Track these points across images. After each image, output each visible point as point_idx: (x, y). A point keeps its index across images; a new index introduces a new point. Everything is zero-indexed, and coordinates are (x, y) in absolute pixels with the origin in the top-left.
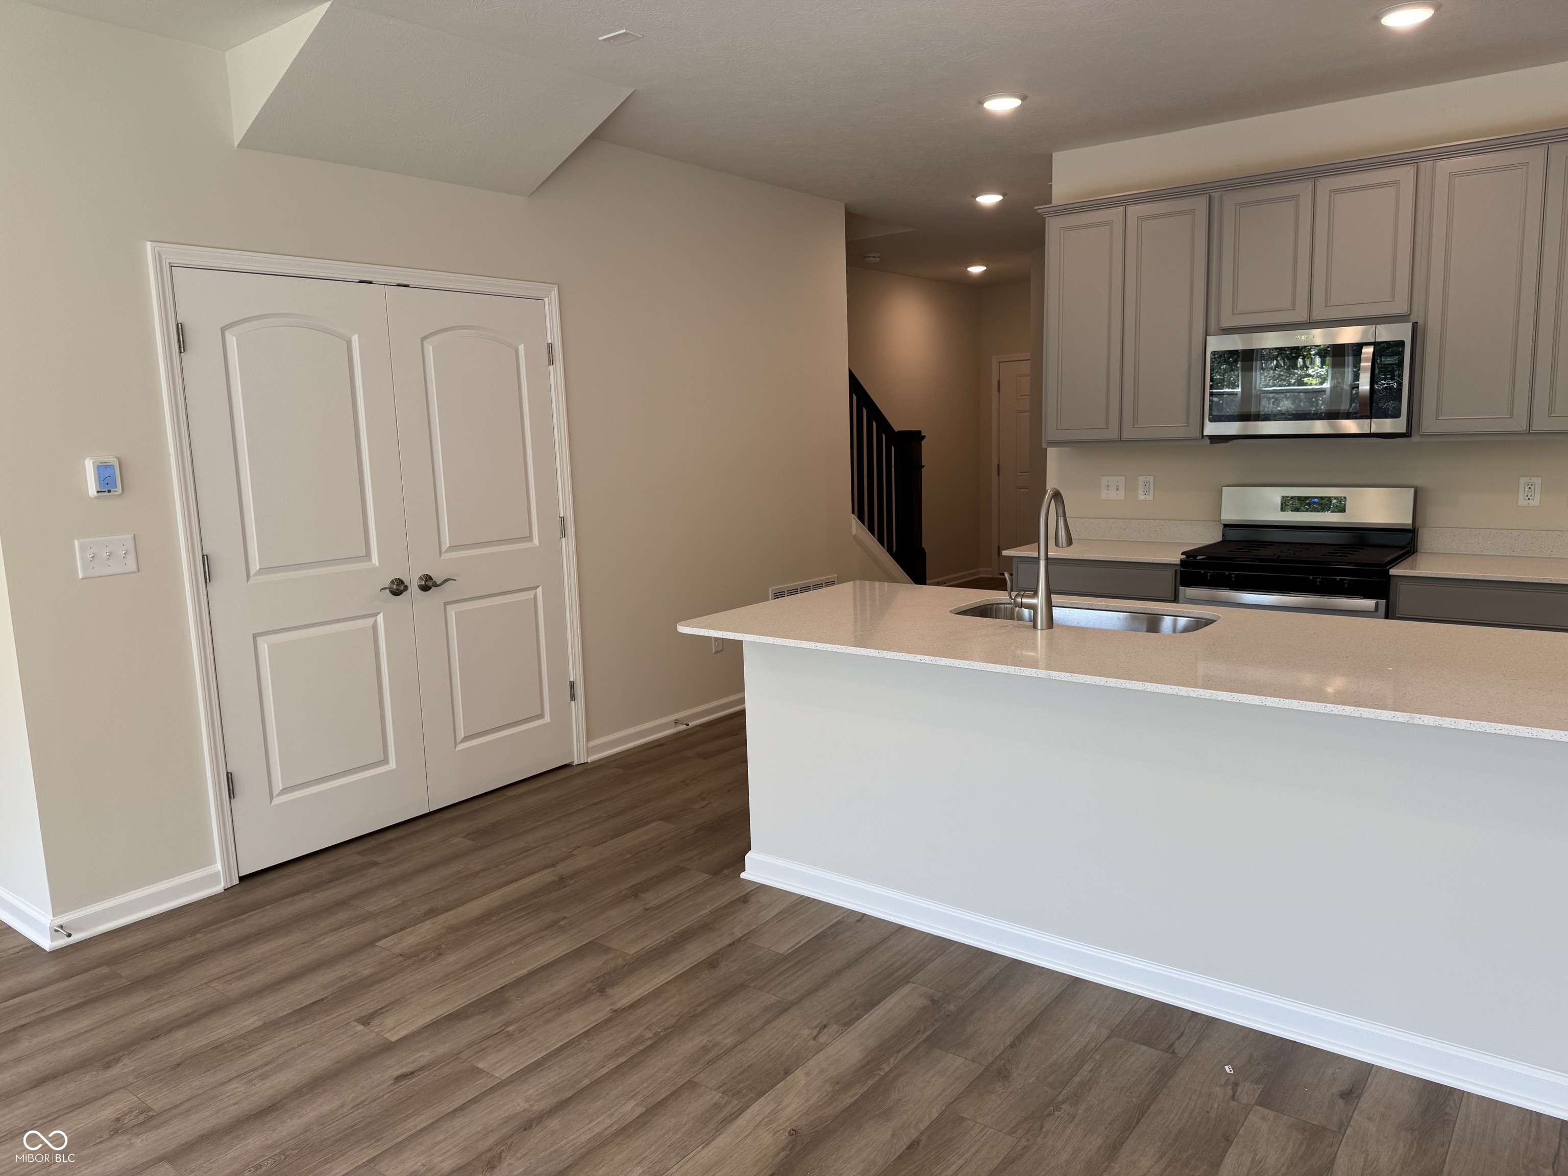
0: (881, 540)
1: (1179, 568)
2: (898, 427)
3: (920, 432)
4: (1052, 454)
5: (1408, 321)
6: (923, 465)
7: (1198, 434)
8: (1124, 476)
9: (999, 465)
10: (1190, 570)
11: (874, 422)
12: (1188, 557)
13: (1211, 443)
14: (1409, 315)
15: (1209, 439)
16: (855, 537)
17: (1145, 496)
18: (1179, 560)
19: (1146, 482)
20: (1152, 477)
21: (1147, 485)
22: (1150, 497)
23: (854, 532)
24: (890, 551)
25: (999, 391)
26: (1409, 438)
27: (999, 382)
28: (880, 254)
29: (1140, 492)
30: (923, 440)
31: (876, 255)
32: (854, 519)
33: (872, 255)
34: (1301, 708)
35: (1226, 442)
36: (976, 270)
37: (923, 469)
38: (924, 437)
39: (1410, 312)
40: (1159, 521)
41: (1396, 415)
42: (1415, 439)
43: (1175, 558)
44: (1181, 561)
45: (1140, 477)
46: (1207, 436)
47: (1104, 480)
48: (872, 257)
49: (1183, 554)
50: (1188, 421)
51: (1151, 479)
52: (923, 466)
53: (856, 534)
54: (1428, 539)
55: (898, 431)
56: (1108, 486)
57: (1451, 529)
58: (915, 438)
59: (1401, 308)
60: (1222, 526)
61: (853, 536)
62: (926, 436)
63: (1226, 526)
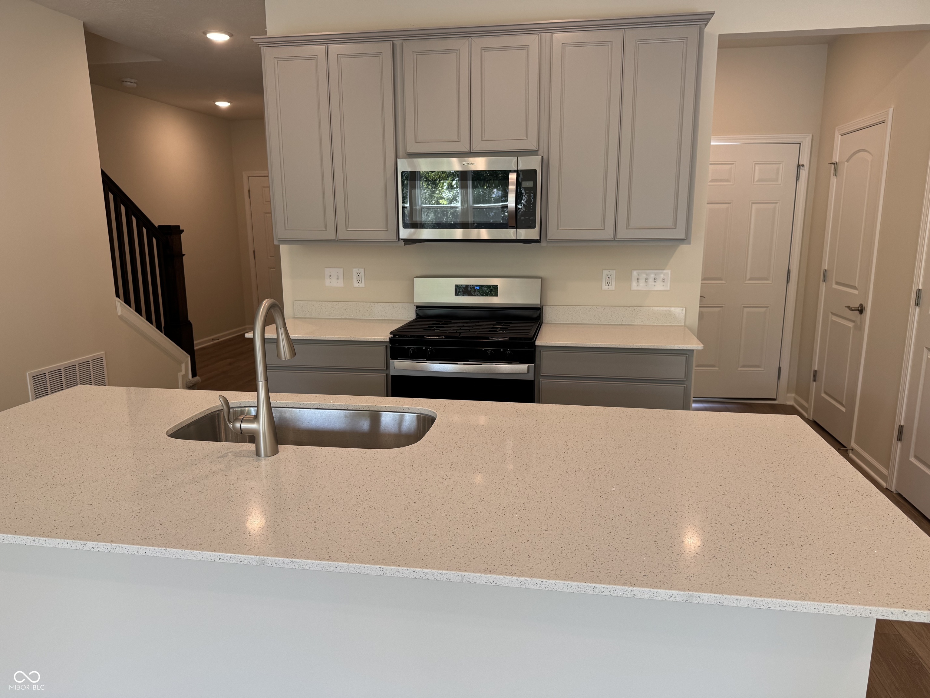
0: (149, 319)
1: (389, 345)
2: (157, 223)
3: (179, 226)
4: (284, 249)
5: (537, 155)
6: (183, 253)
7: (395, 238)
8: (342, 268)
9: (254, 251)
10: (397, 346)
11: (133, 217)
12: (394, 336)
13: (405, 244)
14: (538, 151)
15: (404, 241)
16: (121, 317)
17: (359, 284)
18: (389, 338)
19: (358, 273)
20: (363, 270)
21: (360, 275)
22: (362, 285)
23: (119, 313)
24: (159, 327)
25: (250, 197)
26: (540, 243)
27: (249, 191)
28: (136, 81)
29: (355, 281)
30: (182, 233)
31: (133, 81)
32: (119, 301)
33: (129, 80)
34: (566, 590)
35: (414, 244)
36: (223, 105)
37: (183, 257)
38: (183, 231)
39: (538, 149)
40: (370, 303)
41: (531, 225)
42: (543, 244)
43: (385, 336)
44: (390, 339)
45: (354, 270)
46: (402, 239)
47: (327, 271)
48: (129, 82)
49: (391, 333)
50: (387, 228)
51: (362, 271)
52: (184, 255)
53: (121, 315)
54: (549, 315)
55: (159, 226)
56: (331, 276)
57: (563, 307)
58: (176, 231)
59: (532, 145)
60: (415, 307)
61: (119, 316)
62: (184, 231)
63: (417, 307)
